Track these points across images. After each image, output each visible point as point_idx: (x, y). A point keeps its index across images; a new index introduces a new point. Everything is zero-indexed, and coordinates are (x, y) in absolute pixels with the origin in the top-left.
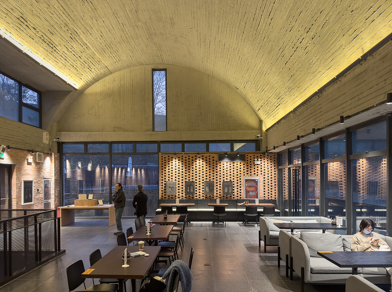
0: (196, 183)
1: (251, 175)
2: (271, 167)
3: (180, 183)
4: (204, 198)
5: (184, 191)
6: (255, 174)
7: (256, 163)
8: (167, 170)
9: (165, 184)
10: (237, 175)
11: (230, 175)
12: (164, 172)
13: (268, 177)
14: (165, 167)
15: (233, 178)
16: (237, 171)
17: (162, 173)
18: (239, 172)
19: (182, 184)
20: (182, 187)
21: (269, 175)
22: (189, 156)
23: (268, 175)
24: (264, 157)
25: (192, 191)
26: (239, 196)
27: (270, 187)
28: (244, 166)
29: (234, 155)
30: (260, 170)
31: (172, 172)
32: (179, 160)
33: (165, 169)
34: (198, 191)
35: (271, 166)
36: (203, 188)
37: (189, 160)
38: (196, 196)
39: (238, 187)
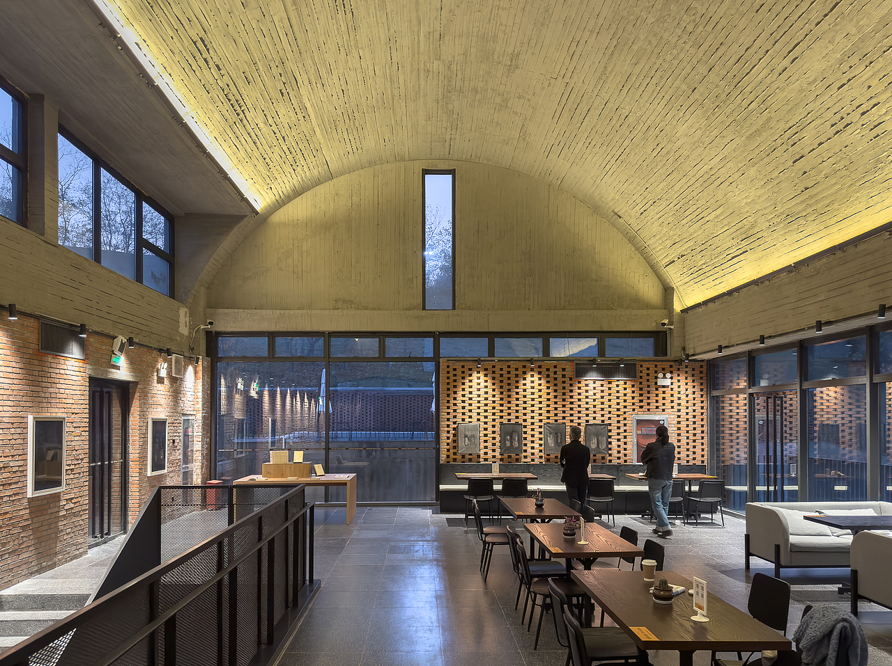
0: (525, 427)
1: (649, 410)
2: (694, 393)
3: (489, 426)
4: (543, 460)
5: (498, 444)
6: (657, 407)
7: (661, 382)
8: (460, 398)
9: (454, 429)
10: (618, 410)
11: (602, 409)
12: (452, 402)
13: (687, 413)
14: (455, 390)
15: (609, 416)
16: (618, 401)
17: (448, 405)
18: (622, 404)
19: (494, 429)
20: (494, 435)
21: (690, 409)
22: (509, 367)
23: (687, 411)
24: (679, 369)
25: (516, 444)
26: (623, 458)
27: (692, 437)
28: (633, 389)
29: (609, 364)
30: (669, 398)
31: (470, 402)
32: (486, 375)
33: (456, 396)
34: (530, 445)
35: (694, 390)
36: (541, 439)
37: (509, 376)
38: (525, 457)
39: (619, 437)
